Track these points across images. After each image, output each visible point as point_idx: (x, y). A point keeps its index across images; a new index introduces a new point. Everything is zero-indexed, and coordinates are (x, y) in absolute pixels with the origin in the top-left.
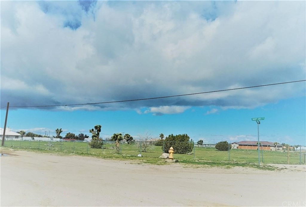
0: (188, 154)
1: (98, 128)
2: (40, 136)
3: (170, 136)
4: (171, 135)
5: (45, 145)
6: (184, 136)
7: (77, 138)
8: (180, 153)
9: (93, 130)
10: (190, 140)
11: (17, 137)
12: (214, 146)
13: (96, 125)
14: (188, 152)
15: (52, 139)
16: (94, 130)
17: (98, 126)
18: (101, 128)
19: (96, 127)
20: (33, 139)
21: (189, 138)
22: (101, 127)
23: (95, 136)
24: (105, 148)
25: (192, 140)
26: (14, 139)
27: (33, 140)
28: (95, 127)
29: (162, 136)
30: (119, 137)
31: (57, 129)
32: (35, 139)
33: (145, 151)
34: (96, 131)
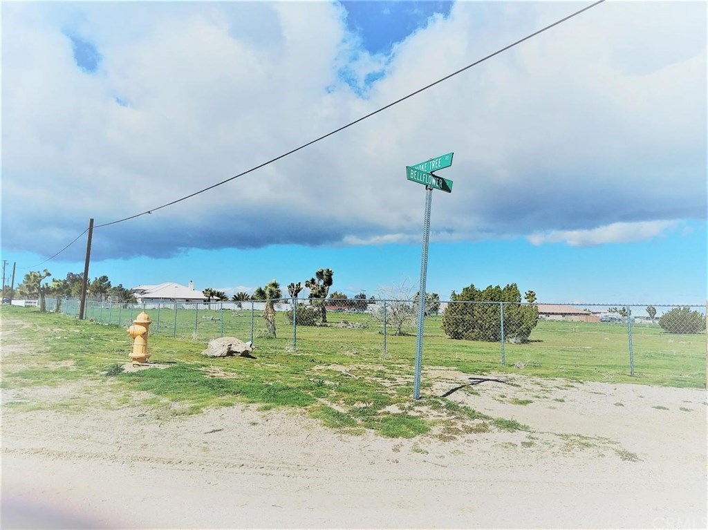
1: (325, 277)
4: (469, 288)
7: (351, 304)
9: (313, 281)
16: (317, 280)
18: (332, 277)
19: (320, 275)
22: (331, 275)
23: (316, 296)
26: (202, 306)
28: (317, 273)
33: (398, 332)
34: (322, 283)
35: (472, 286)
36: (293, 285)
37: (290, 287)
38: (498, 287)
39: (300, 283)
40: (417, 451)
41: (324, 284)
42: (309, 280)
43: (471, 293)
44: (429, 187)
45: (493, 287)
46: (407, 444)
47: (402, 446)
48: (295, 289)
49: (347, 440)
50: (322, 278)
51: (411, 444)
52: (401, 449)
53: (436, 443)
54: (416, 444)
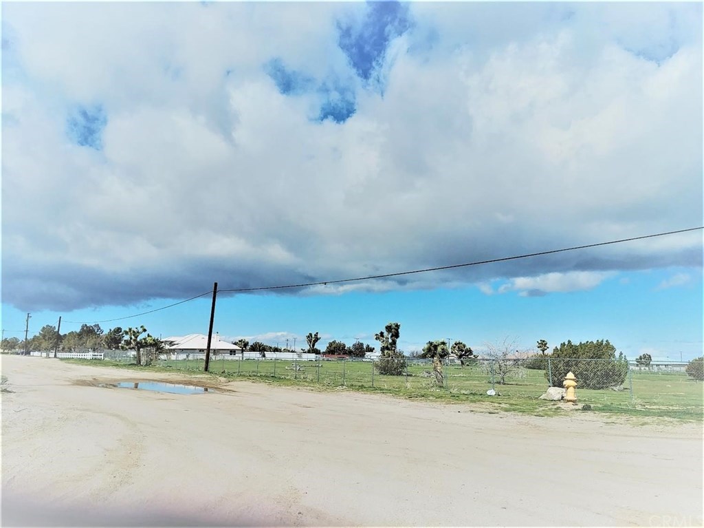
0: (615, 388)
1: (393, 330)
2: (276, 350)
3: (563, 345)
4: (566, 343)
5: (286, 368)
6: (600, 344)
7: (350, 353)
8: (595, 388)
9: (382, 334)
10: (617, 354)
11: (232, 352)
12: (683, 369)
13: (388, 324)
14: (613, 384)
15: (300, 356)
17: (394, 326)
19: (389, 328)
20: (264, 356)
21: (613, 349)
22: (399, 328)
24: (411, 376)
25: (621, 354)
26: (228, 357)
27: (264, 359)
28: (386, 328)
29: (543, 345)
30: (439, 349)
31: (308, 334)
32: (266, 356)
33: (502, 381)
34: (390, 336)
36: (311, 334)
42: (379, 333)
50: (391, 332)
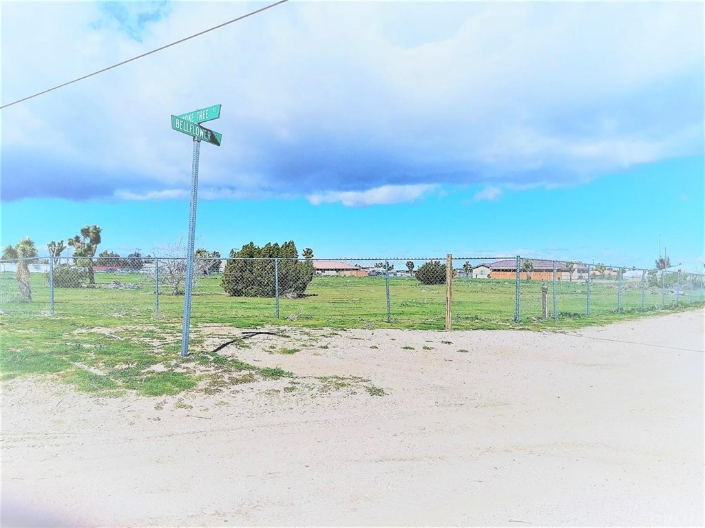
0: (288, 296)
1: (91, 234)
4: (249, 245)
9: (77, 239)
13: (85, 227)
14: (288, 291)
16: (82, 238)
17: (91, 229)
18: (101, 234)
19: (85, 232)
22: (99, 232)
23: (81, 255)
28: (82, 231)
31: (50, 243)
33: (175, 291)
34: (88, 241)
35: (252, 243)
36: (54, 243)
37: (50, 245)
38: (276, 244)
39: (62, 241)
40: (181, 407)
41: (91, 242)
42: (73, 237)
43: (250, 251)
44: (196, 139)
45: (272, 245)
46: (171, 400)
47: (165, 403)
48: (57, 248)
49: (105, 403)
50: (89, 236)
51: (176, 400)
52: (165, 407)
53: (200, 397)
54: (180, 400)
